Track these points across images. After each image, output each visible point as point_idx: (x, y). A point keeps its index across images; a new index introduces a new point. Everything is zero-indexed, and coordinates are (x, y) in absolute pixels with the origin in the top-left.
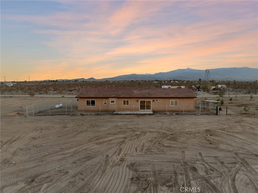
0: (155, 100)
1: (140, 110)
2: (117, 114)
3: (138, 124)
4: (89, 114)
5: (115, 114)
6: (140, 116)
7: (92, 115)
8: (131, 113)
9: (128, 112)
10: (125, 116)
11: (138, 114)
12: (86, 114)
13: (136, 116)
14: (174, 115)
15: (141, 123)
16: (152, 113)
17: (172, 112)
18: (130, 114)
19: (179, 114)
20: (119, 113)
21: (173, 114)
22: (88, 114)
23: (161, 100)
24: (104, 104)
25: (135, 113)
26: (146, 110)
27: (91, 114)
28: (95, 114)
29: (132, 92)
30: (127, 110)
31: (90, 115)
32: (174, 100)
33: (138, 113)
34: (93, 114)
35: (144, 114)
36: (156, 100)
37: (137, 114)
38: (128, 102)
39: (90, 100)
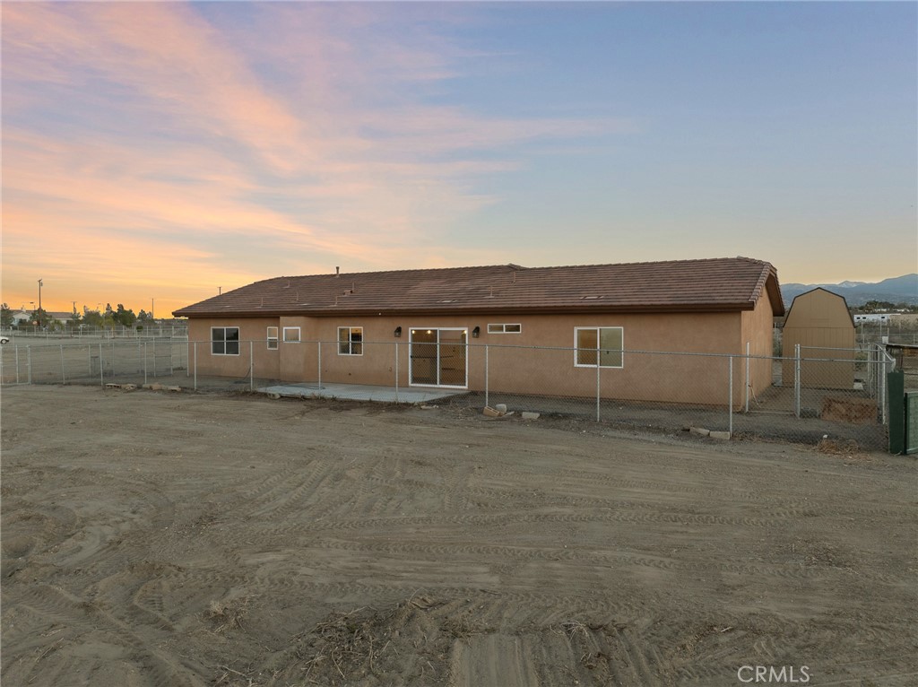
0: (488, 325)
1: (410, 384)
11: (337, 401)
17: (524, 405)
18: (302, 399)
21: (525, 415)
22: (155, 387)
23: (517, 328)
24: (270, 346)
26: (439, 386)
30: (351, 379)
32: (597, 329)
36: (492, 329)
39: (225, 327)
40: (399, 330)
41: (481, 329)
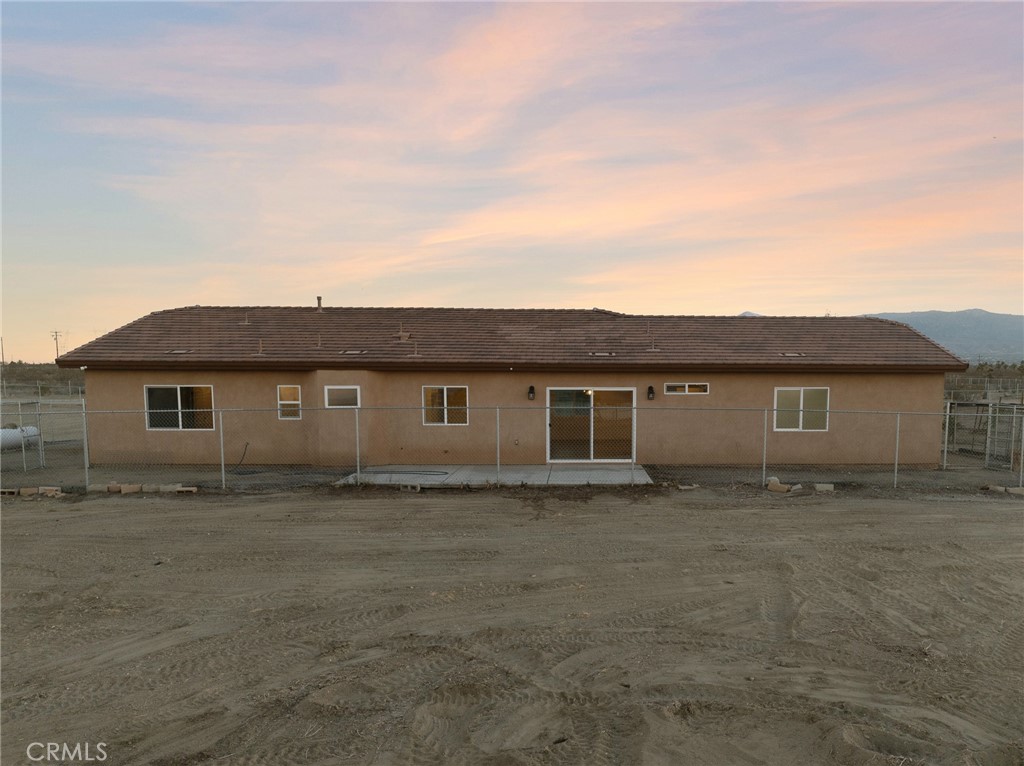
0: (663, 384)
1: (548, 460)
2: (367, 489)
3: (526, 587)
4: (135, 487)
5: (349, 489)
6: (551, 503)
7: (157, 493)
8: (476, 478)
9: (458, 477)
10: (423, 500)
11: (532, 488)
12: (104, 488)
13: (516, 505)
14: (828, 493)
15: (556, 572)
16: (643, 478)
17: (806, 477)
18: (467, 489)
19: (860, 486)
20: (381, 479)
21: (819, 487)
22: (125, 488)
23: (704, 389)
24: (284, 414)
25: (512, 478)
26: (593, 461)
27: (153, 487)
28: (179, 487)
29: (492, 332)
30: (451, 457)
31: (140, 493)
32: (800, 390)
33: (537, 478)
34: (163, 488)
35: (580, 487)
36: (670, 389)
37: (523, 486)
38: (457, 397)
40: (532, 390)
41: (655, 389)
